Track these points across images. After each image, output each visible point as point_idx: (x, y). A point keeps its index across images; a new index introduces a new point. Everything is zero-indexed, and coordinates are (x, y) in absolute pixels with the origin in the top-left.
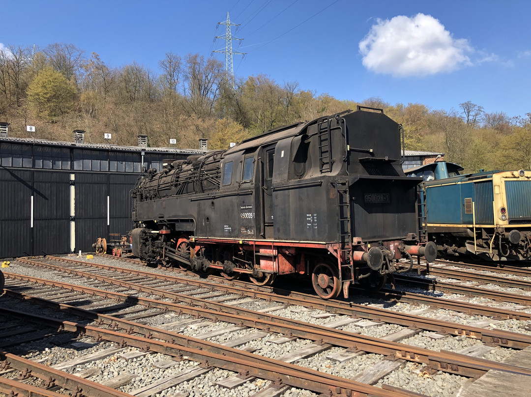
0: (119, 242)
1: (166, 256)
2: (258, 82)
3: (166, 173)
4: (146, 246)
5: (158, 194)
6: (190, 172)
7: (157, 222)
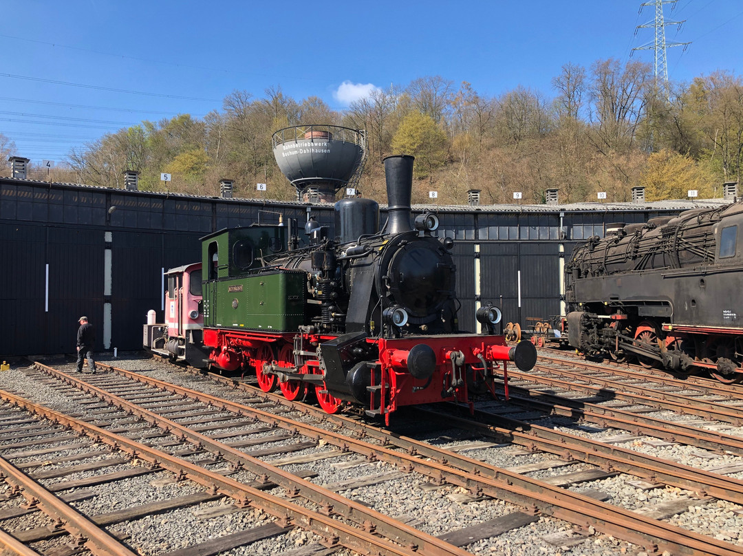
0: (534, 329)
1: (619, 348)
2: (712, 84)
3: (616, 241)
4: (588, 334)
5: (603, 269)
6: (656, 240)
7: (608, 305)
